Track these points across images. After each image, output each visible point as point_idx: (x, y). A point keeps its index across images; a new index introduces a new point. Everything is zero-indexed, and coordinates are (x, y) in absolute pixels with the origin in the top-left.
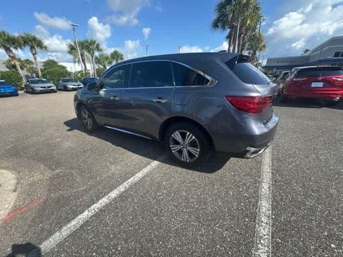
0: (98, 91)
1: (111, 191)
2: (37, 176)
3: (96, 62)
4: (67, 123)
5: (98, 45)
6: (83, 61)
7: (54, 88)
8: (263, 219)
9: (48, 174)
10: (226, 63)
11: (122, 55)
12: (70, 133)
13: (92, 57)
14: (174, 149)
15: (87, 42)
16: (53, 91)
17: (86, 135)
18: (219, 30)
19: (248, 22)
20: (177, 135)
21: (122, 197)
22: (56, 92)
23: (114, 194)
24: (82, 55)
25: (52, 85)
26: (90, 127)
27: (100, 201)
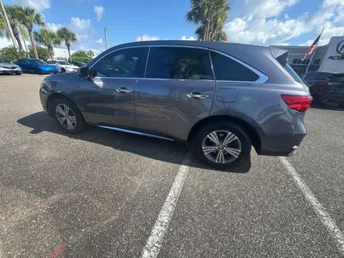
1: (158, 213)
3: (36, 40)
5: (38, 16)
6: (16, 35)
10: (276, 59)
11: (73, 35)
13: (30, 31)
14: (207, 150)
15: (20, 9)
18: (192, 23)
19: (219, 20)
21: (177, 218)
23: (165, 217)
24: (13, 27)
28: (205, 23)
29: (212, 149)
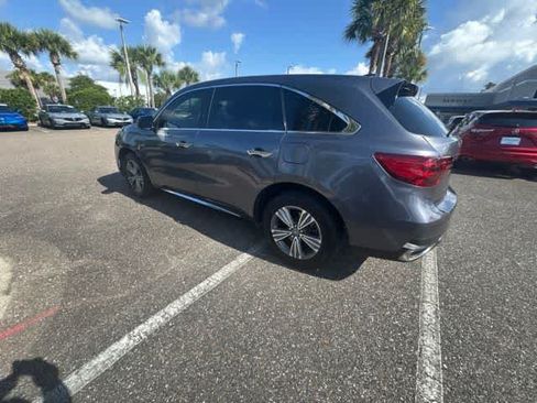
0: (155, 131)
1: (169, 302)
2: (47, 269)
3: (155, 84)
4: (102, 181)
5: (159, 55)
6: (135, 80)
7: (86, 121)
8: (428, 370)
9: (66, 266)
10: (378, 95)
11: (196, 75)
12: (106, 197)
13: (149, 74)
14: (278, 235)
15: (142, 50)
16: (83, 126)
17: (133, 201)
19: (405, 32)
20: (284, 214)
21: (188, 315)
22: (89, 128)
23: (173, 309)
24: (133, 71)
25: (83, 116)
26: (139, 189)
27: (150, 321)
28: (378, 40)
29: (285, 234)
